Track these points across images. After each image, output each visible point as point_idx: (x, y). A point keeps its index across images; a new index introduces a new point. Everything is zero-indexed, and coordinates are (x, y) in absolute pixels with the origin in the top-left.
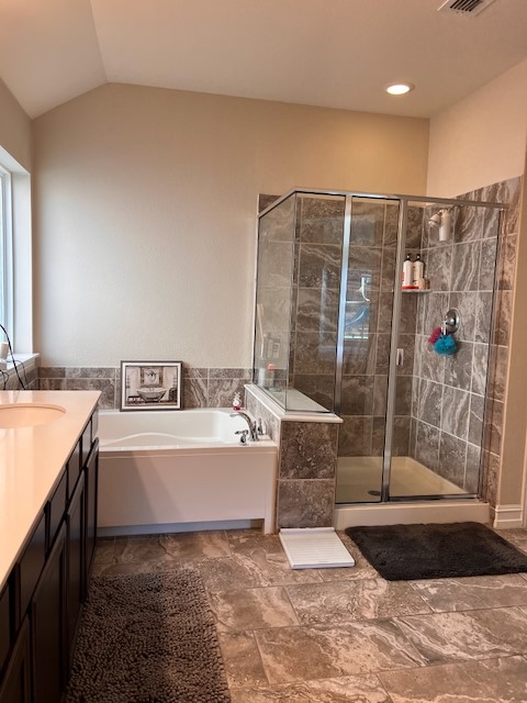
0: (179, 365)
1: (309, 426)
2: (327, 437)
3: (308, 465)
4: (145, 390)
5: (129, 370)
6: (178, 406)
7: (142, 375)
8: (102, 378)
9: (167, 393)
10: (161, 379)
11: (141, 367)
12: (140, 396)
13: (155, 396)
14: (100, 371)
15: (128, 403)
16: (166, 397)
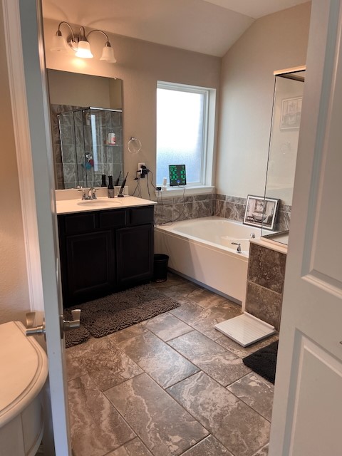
0: (276, 201)
1: (267, 251)
2: (278, 263)
3: (265, 277)
4: (256, 214)
5: (251, 201)
6: (271, 228)
7: (256, 205)
8: (240, 203)
9: (267, 219)
10: (265, 209)
11: (256, 200)
12: (253, 217)
13: (260, 219)
14: (239, 199)
15: (247, 220)
16: (266, 221)
